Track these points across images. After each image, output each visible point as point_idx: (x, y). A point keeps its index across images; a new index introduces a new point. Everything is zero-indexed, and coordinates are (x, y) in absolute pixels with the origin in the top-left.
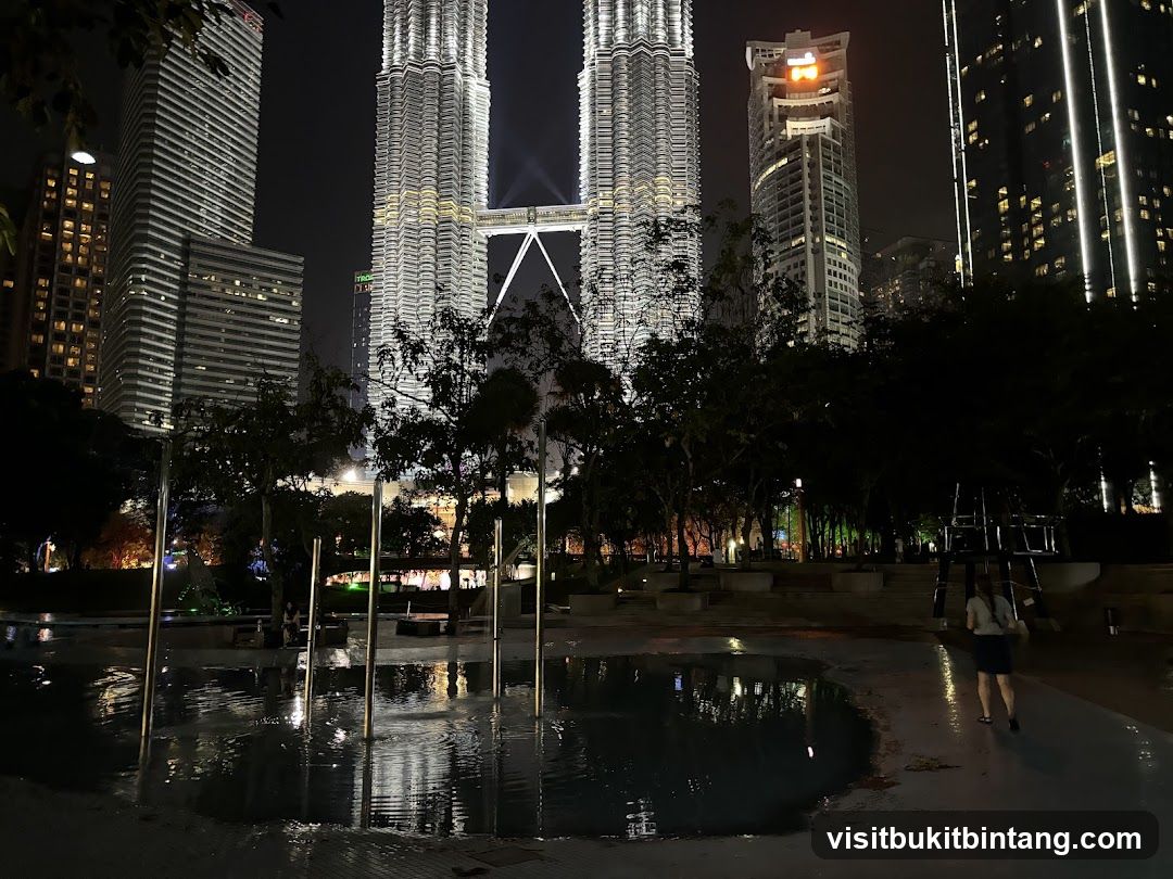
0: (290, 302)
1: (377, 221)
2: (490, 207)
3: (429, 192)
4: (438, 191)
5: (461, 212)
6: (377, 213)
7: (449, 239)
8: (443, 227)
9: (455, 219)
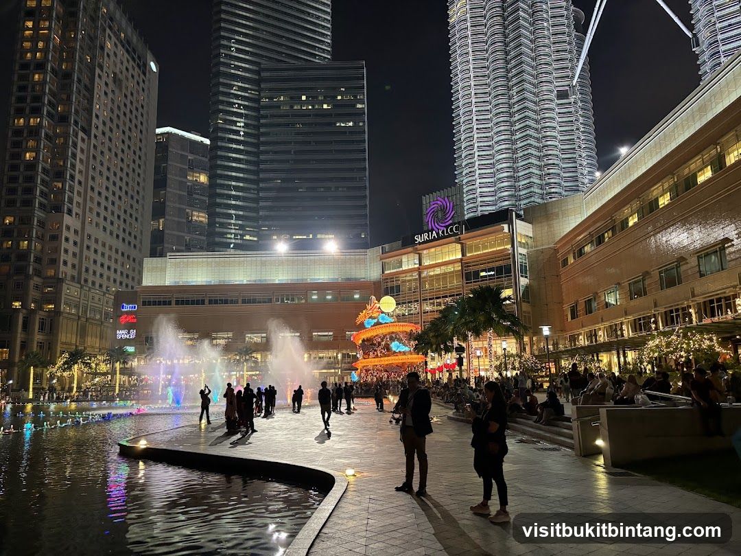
0: (355, 105)
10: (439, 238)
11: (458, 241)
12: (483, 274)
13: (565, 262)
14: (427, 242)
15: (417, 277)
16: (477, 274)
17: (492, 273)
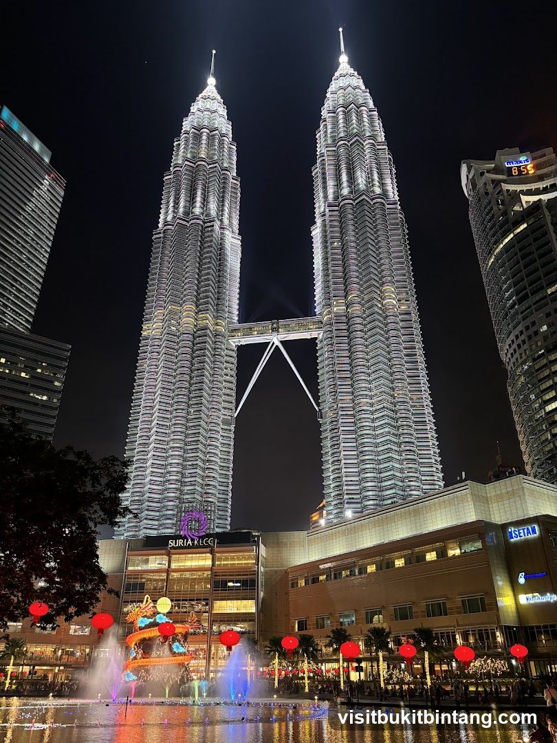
0: (53, 382)
1: (144, 333)
2: (240, 321)
3: (190, 306)
4: (197, 306)
5: (217, 324)
6: (145, 327)
7: (205, 342)
8: (199, 334)
9: (211, 328)
10: (193, 547)
11: (212, 552)
12: (230, 584)
13: (294, 585)
14: (180, 548)
15: (165, 578)
16: (225, 583)
17: (239, 585)
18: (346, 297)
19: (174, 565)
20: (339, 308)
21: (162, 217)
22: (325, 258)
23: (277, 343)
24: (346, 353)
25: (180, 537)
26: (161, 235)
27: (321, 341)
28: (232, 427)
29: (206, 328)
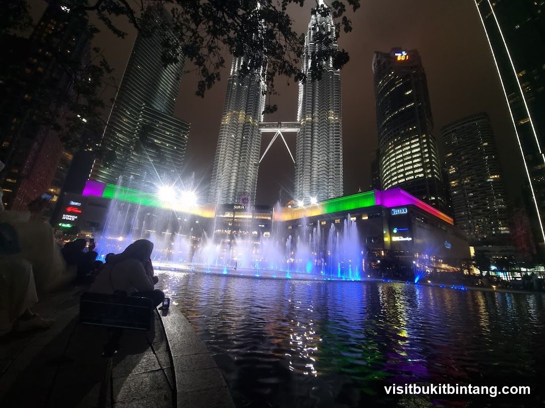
1: (223, 123)
3: (243, 112)
4: (246, 112)
5: (254, 121)
6: (223, 120)
7: (249, 129)
8: (246, 125)
9: (252, 123)
12: (260, 226)
18: (312, 114)
19: (236, 216)
20: (309, 119)
21: (232, 70)
22: (304, 96)
23: (280, 132)
24: (310, 139)
25: (239, 205)
26: (231, 79)
27: (299, 133)
28: (258, 167)
29: (249, 122)
